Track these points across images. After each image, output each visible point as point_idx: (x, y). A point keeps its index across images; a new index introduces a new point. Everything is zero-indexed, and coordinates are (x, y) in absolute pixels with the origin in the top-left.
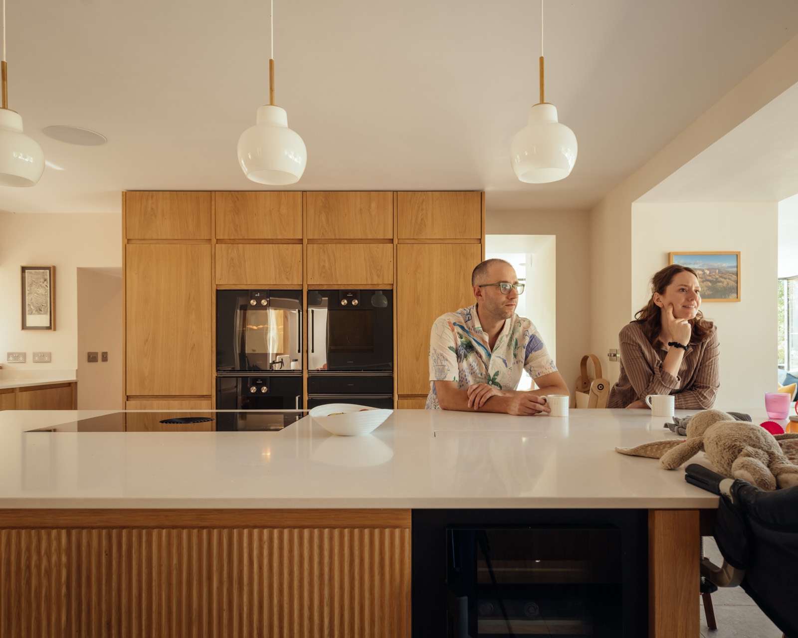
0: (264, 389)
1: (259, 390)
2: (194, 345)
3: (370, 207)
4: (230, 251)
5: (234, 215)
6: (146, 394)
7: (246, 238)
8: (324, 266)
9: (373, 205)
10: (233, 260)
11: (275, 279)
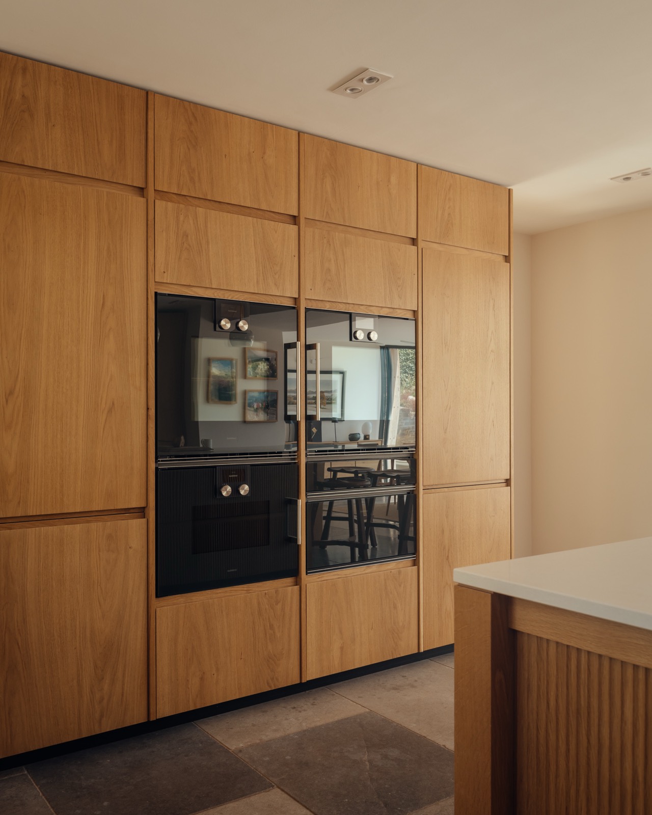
0: (244, 490)
1: (236, 491)
2: (113, 404)
3: (389, 181)
4: (182, 218)
5: (189, 149)
6: (9, 516)
7: (209, 198)
8: (329, 270)
9: (394, 179)
10: (187, 236)
11: (258, 282)
